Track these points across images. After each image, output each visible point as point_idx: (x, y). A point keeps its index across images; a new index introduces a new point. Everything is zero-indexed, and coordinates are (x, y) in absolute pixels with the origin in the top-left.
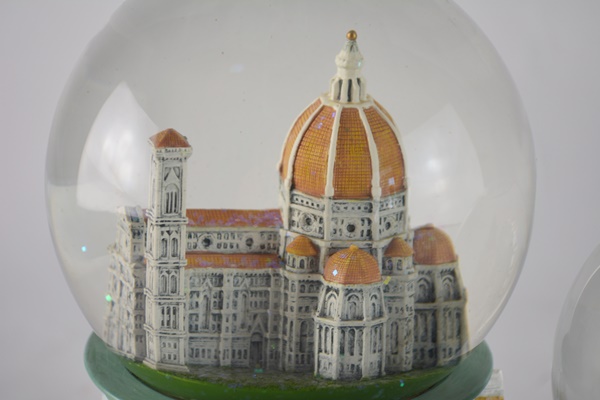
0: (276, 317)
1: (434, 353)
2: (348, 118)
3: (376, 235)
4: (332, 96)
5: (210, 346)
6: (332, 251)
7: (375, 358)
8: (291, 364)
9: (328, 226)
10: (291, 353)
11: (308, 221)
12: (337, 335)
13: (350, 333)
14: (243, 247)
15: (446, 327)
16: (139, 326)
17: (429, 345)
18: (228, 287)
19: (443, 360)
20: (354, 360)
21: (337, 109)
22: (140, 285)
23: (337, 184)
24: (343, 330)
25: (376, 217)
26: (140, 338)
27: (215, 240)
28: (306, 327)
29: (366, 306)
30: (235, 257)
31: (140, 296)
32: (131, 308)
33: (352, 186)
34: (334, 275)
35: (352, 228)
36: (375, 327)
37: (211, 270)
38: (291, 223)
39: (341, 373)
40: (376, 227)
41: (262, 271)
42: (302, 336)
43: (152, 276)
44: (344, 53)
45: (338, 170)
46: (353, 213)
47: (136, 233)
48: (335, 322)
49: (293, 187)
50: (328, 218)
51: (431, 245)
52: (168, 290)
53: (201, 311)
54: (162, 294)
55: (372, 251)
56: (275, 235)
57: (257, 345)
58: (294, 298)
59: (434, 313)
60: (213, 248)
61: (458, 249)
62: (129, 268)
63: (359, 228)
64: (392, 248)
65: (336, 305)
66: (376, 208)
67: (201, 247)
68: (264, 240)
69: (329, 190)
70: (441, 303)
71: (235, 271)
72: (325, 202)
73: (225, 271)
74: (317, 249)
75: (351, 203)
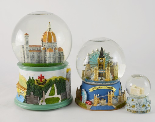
0: (41, 58)
1: (60, 62)
2: (49, 33)
3: (53, 47)
4: (47, 30)
5: (33, 61)
6: (48, 49)
7: (53, 61)
8: (43, 63)
9: (47, 46)
10: (43, 62)
11: (45, 46)
12: (48, 58)
13: (50, 58)
14: (37, 49)
15: (62, 59)
16: (24, 59)
17: (60, 61)
18: (35, 54)
19: (61, 62)
20: (50, 61)
21: (48, 32)
22: (24, 54)
23: (48, 41)
24: (49, 58)
25: (53, 45)
26: (25, 60)
27: (33, 49)
28: (45, 58)
29: (52, 55)
30: (36, 51)
31: (24, 55)
32: (23, 57)
33: (50, 41)
34: (48, 52)
35: (50, 46)
36: (53, 57)
37: (33, 52)
38: (43, 46)
39: (49, 63)
40: (53, 46)
41: (39, 52)
42: (44, 59)
43: (25, 52)
44: (49, 25)
45: (48, 39)
46: (50, 44)
47: (23, 48)
48: (48, 57)
49: (43, 42)
50: (47, 45)
51: (60, 49)
52: (27, 53)
53: (32, 57)
54: (27, 54)
55: (53, 49)
56: (41, 48)
57: (39, 61)
58: (43, 55)
59: (60, 57)
60: (33, 50)
61: (63, 50)
62: (23, 52)
63: (51, 46)
64: (55, 48)
65: (48, 55)
66: (53, 44)
67: (31, 50)
68: (39, 49)
69: (47, 41)
70: (61, 56)
71: (36, 52)
72: (46, 43)
73: (35, 52)
74: (46, 49)
75: (50, 43)
